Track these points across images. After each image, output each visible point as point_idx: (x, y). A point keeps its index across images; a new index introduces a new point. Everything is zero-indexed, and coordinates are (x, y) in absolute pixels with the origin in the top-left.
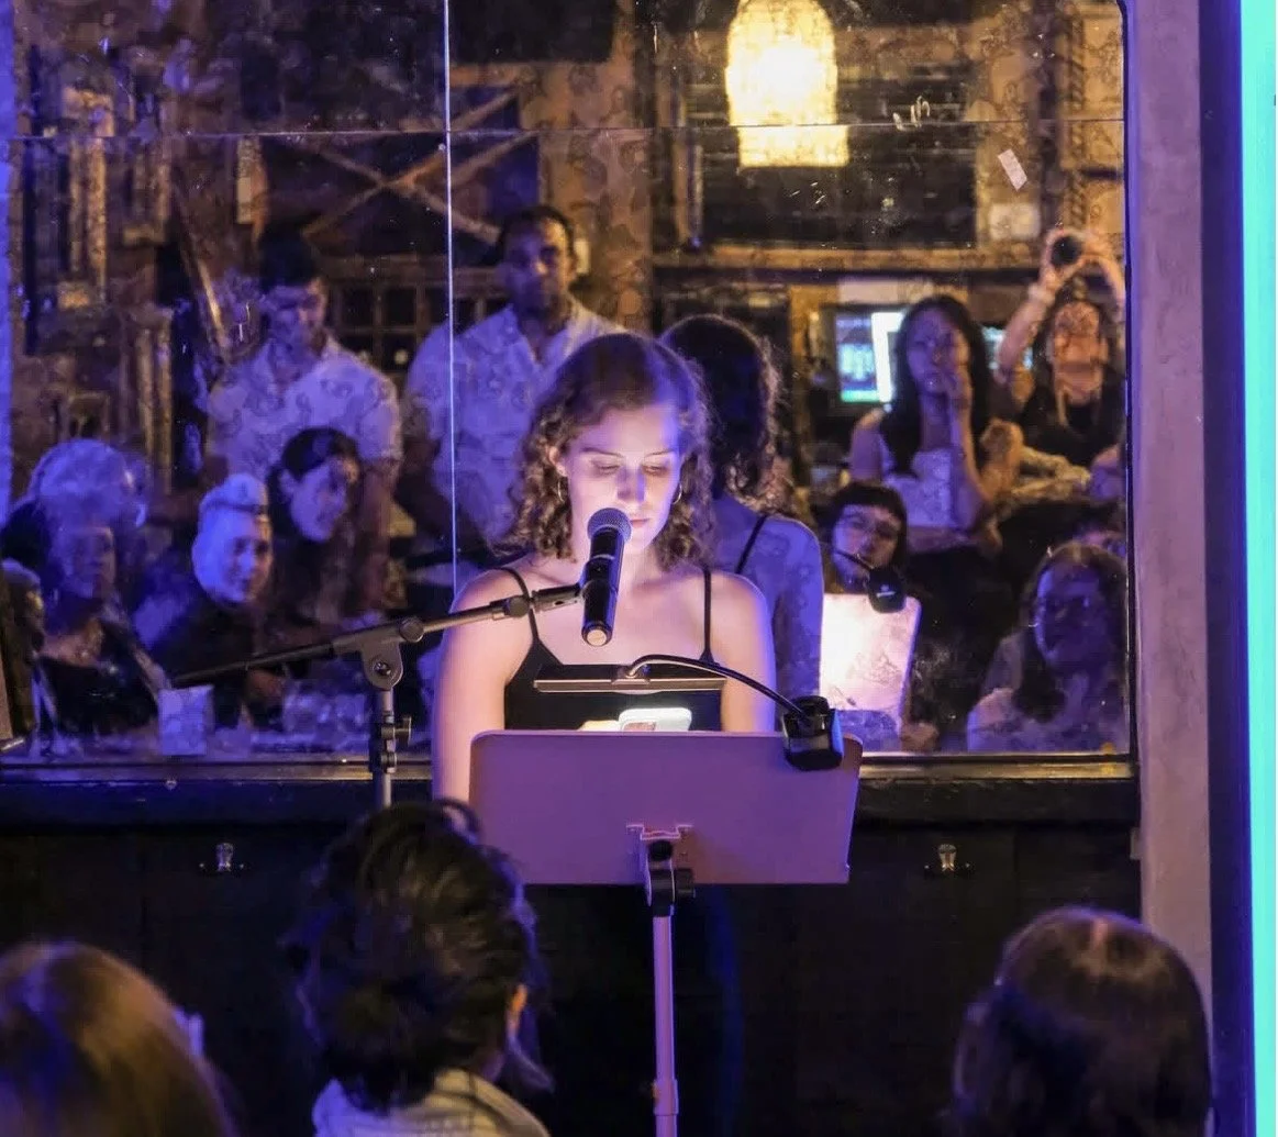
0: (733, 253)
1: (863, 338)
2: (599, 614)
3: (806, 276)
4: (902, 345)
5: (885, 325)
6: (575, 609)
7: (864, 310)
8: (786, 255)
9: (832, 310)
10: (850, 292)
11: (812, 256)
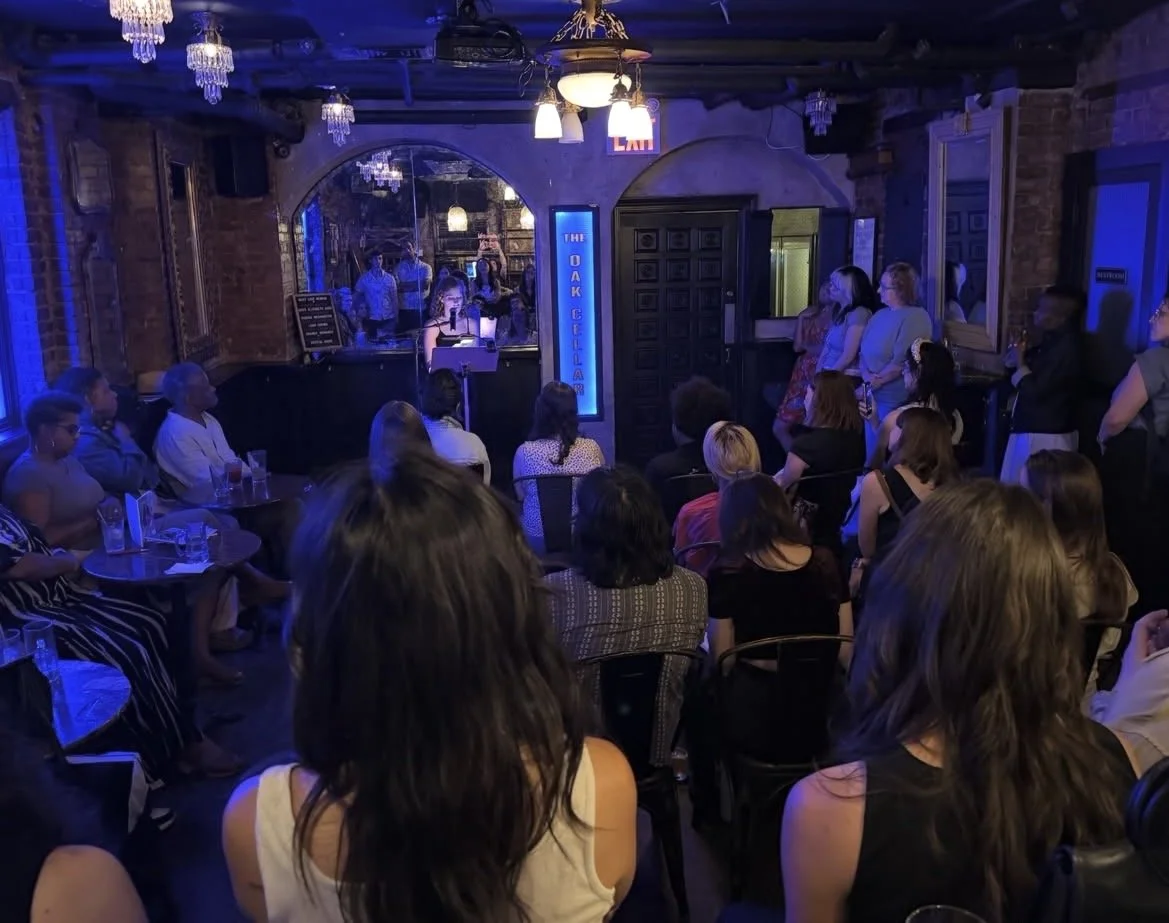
0: (449, 252)
1: (471, 266)
2: (453, 327)
3: (461, 256)
4: (477, 267)
5: (474, 264)
6: (449, 326)
7: (472, 262)
8: (458, 252)
9: (466, 261)
10: (468, 259)
11: (462, 252)
